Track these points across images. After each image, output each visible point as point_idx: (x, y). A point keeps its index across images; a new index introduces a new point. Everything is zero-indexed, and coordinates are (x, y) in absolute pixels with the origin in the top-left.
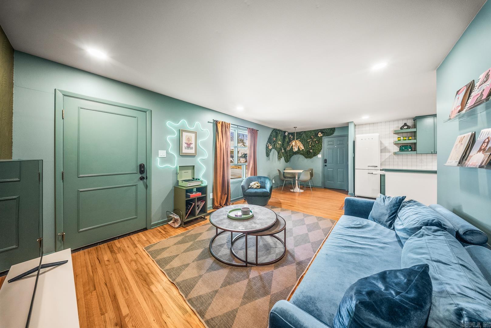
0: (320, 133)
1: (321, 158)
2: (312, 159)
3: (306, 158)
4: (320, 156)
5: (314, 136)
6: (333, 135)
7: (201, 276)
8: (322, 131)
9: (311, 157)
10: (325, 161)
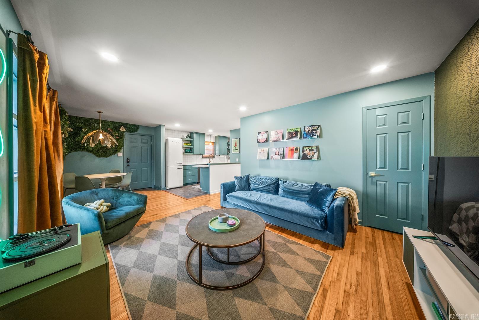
0: (122, 127)
1: (122, 157)
2: (108, 158)
3: (99, 156)
4: (120, 154)
5: (112, 129)
6: (137, 132)
7: (286, 287)
8: (125, 125)
9: (106, 156)
10: (128, 160)
